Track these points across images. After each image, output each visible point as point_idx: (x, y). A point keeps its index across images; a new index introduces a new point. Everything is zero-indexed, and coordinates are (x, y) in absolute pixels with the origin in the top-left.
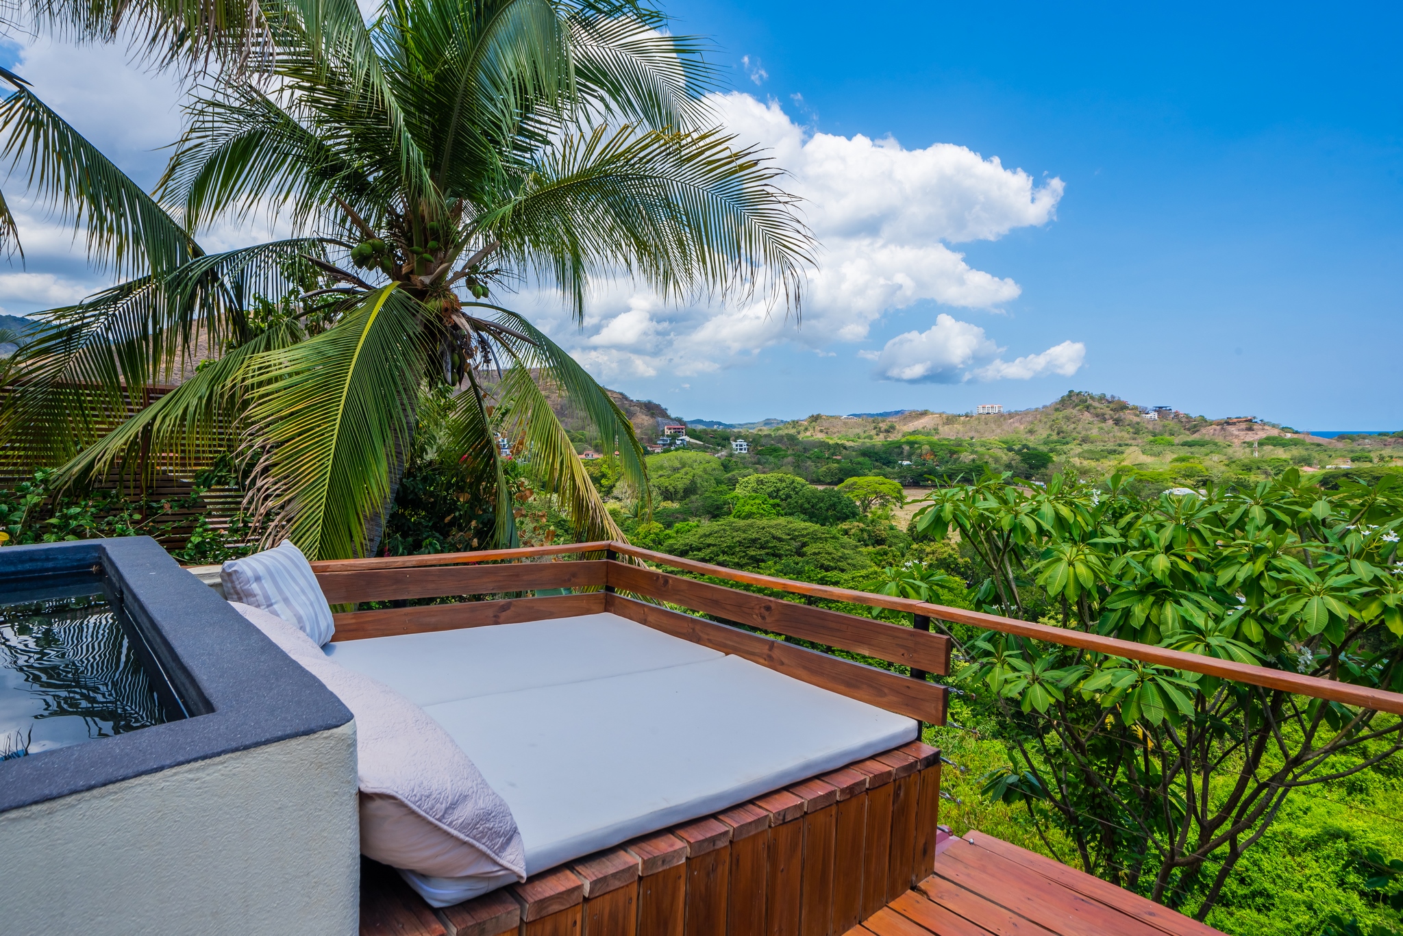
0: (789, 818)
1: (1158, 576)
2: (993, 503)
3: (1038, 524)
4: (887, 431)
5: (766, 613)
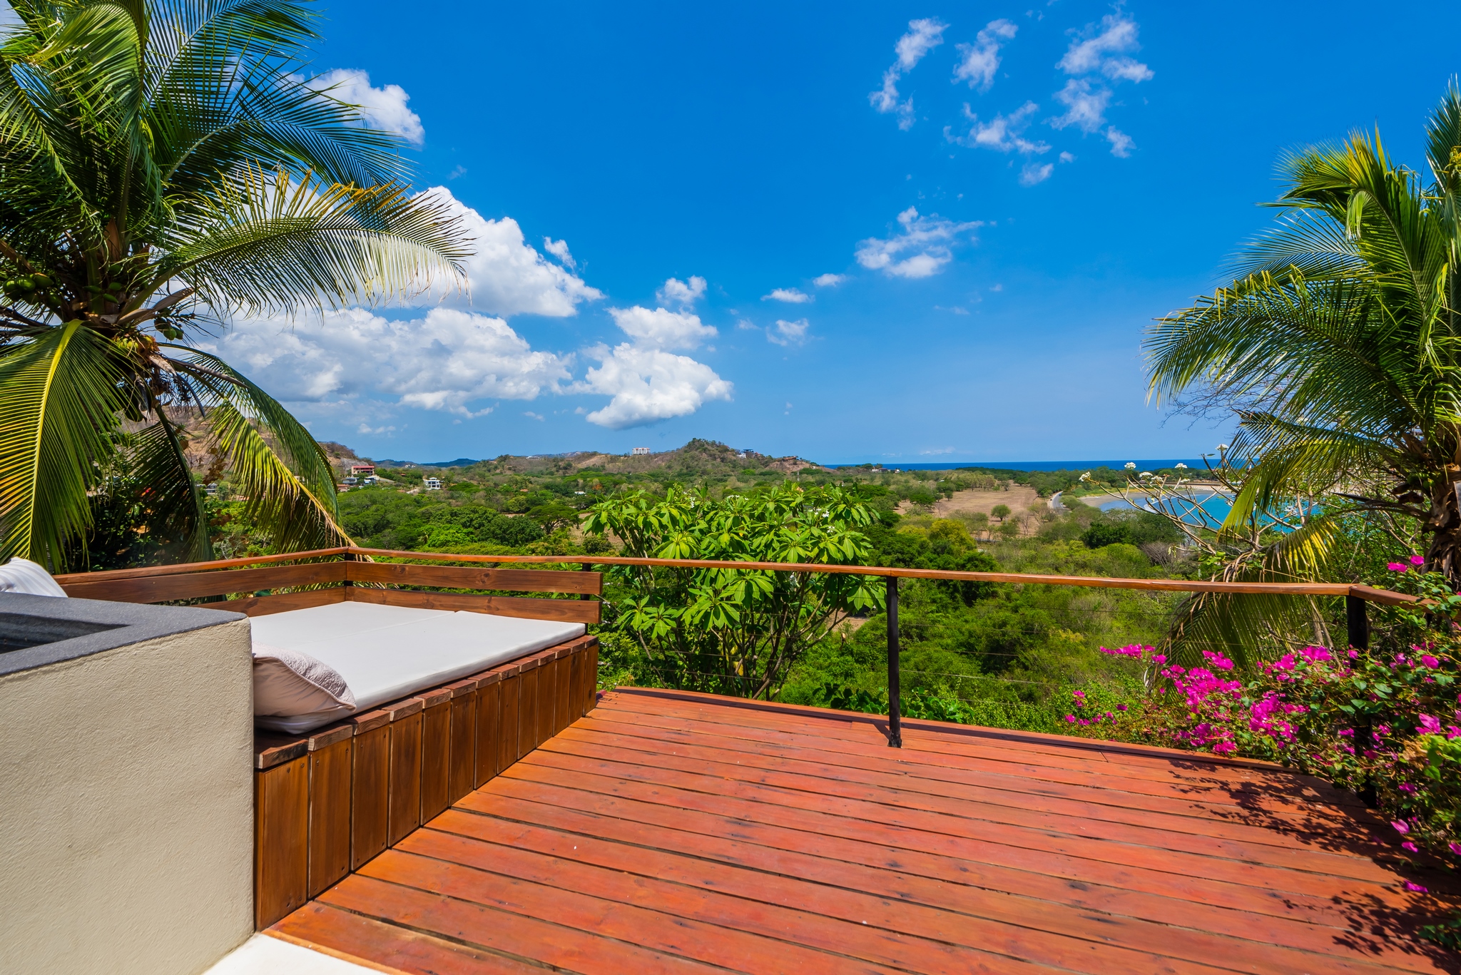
2: (632, 510)
3: (660, 521)
4: (565, 468)
5: (486, 579)
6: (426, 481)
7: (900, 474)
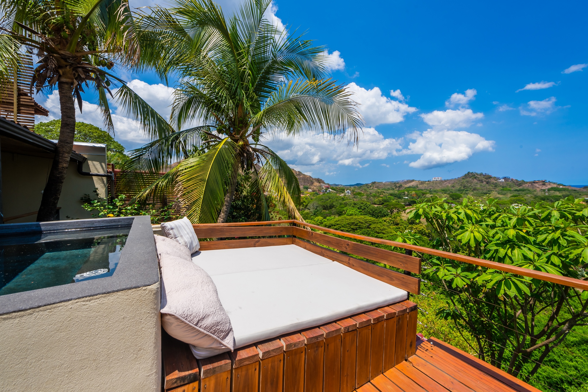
0: (350, 330)
1: (511, 237)
2: (439, 209)
3: (458, 217)
4: (399, 187)
5: (347, 247)
6: (346, 191)
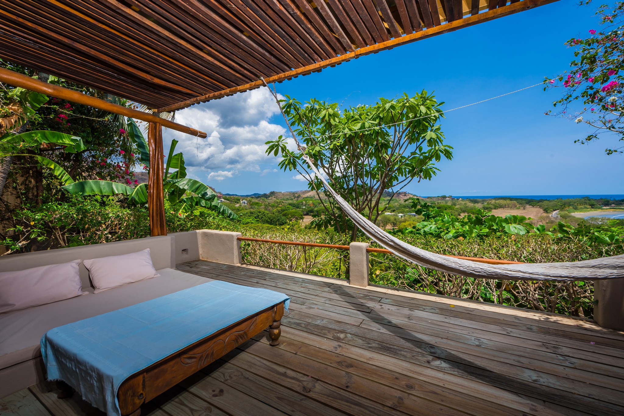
4: (298, 197)
6: (241, 202)
7: (462, 200)
